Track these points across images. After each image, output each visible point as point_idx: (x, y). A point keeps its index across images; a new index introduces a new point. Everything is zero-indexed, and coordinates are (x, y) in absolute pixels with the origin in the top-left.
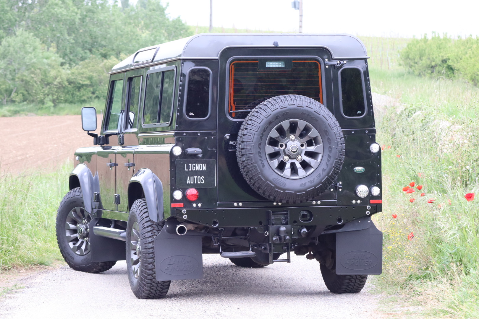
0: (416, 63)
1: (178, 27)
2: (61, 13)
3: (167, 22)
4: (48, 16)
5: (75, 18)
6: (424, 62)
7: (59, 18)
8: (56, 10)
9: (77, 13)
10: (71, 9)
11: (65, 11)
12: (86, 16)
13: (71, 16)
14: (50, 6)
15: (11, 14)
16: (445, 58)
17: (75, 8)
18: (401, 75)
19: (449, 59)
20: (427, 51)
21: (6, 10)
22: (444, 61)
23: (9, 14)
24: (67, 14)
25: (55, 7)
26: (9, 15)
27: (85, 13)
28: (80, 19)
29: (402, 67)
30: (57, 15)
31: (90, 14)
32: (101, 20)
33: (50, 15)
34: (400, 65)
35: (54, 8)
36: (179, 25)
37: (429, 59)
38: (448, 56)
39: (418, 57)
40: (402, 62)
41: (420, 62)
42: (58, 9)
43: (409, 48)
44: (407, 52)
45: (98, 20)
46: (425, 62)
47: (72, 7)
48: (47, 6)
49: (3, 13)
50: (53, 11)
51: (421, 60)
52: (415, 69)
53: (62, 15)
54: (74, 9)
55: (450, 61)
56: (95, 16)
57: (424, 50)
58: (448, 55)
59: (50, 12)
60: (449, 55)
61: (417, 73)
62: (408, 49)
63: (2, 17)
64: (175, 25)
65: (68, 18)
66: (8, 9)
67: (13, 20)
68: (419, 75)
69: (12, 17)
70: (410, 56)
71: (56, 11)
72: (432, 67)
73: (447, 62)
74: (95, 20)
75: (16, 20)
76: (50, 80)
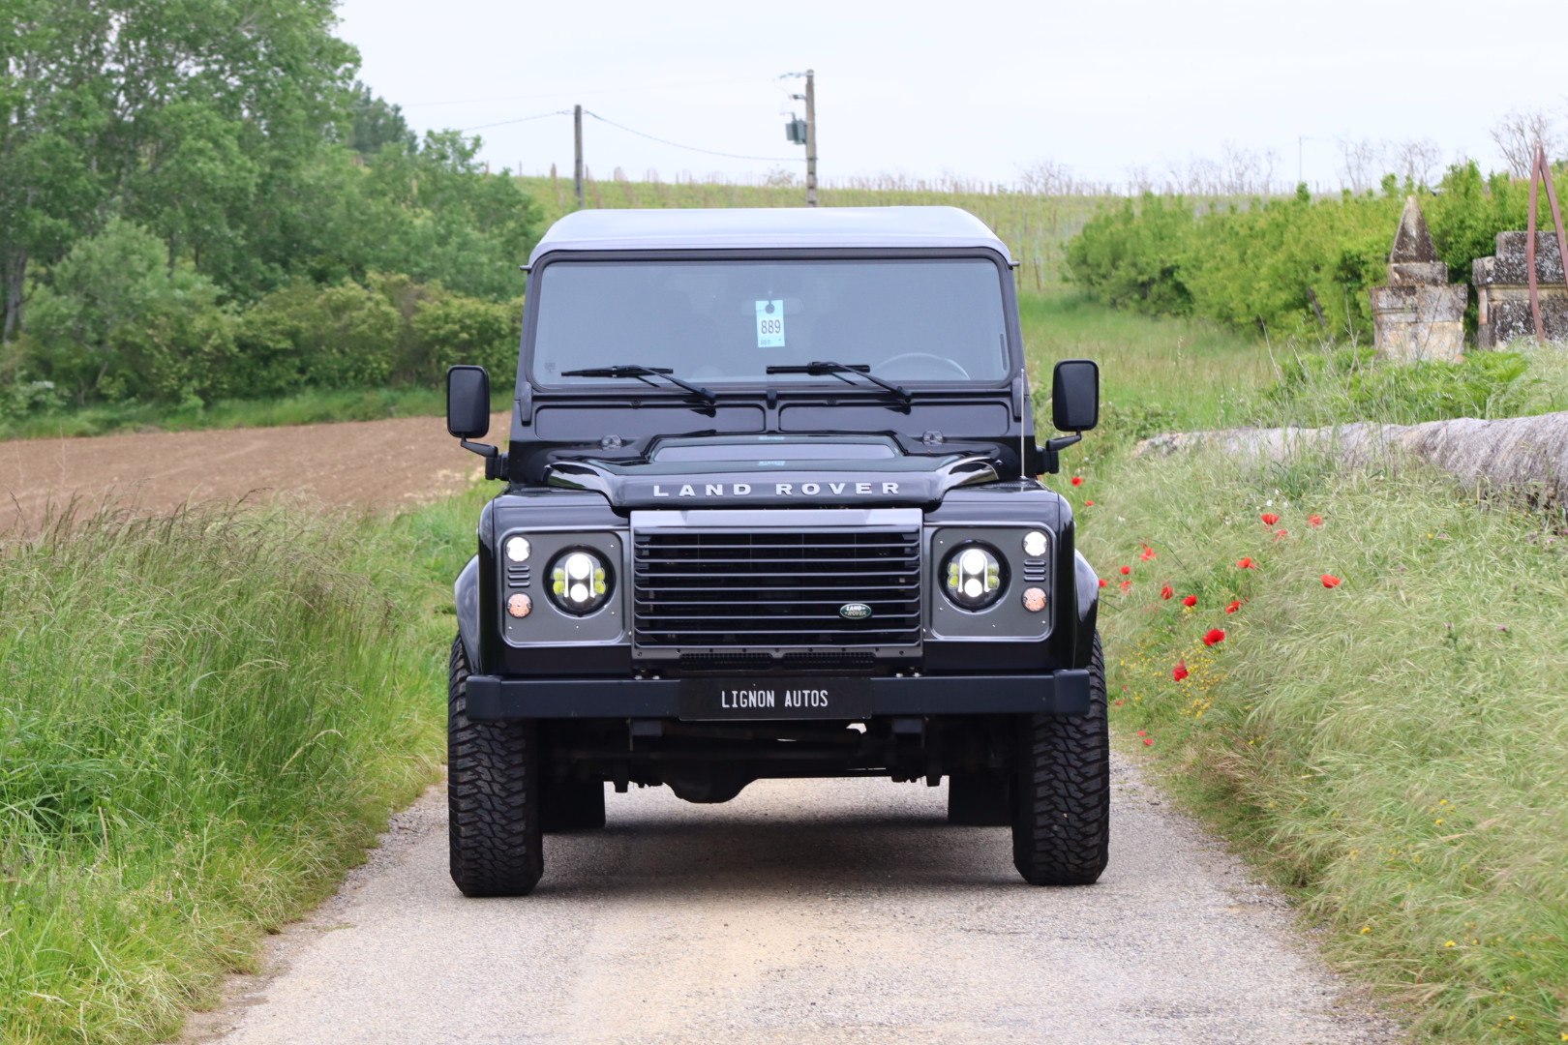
0: (1104, 277)
1: (505, 198)
2: (212, 173)
3: (476, 186)
4: (179, 180)
5: (247, 184)
6: (1122, 273)
7: (207, 184)
8: (199, 165)
9: (251, 171)
10: (238, 162)
11: (222, 167)
12: (271, 176)
13: (237, 180)
14: (183, 154)
15: (88, 179)
16: (1168, 265)
17: (246, 158)
18: (1070, 306)
19: (1178, 267)
20: (1128, 245)
21: (75, 169)
22: (1167, 273)
23: (82, 178)
24: (227, 174)
25: (196, 157)
26: (82, 182)
27: (267, 170)
28: (257, 185)
29: (1071, 284)
30: (204, 177)
31: (280, 172)
32: (309, 186)
33: (185, 177)
34: (1066, 280)
35: (195, 162)
36: (508, 194)
37: (1134, 265)
38: (1176, 261)
39: (1106, 262)
40: (1070, 274)
41: (1114, 272)
42: (205, 163)
43: (1087, 238)
44: (1082, 248)
45: (300, 187)
46: (1124, 272)
47: (238, 158)
48: (176, 156)
49: (67, 176)
50: (192, 169)
51: (1116, 268)
52: (1103, 291)
53: (215, 178)
54: (245, 162)
55: (1182, 272)
56: (293, 175)
57: (1124, 244)
58: (1174, 258)
59: (187, 170)
60: (1179, 257)
61: (1106, 298)
62: (1083, 239)
63: (66, 186)
64: (497, 192)
65: (231, 184)
66: (80, 165)
67: (93, 193)
68: (1114, 304)
69: (89, 187)
70: (1089, 260)
71: (200, 169)
72: (1144, 285)
73: (1175, 274)
74: (295, 185)
75: (99, 193)
76: (194, 342)
